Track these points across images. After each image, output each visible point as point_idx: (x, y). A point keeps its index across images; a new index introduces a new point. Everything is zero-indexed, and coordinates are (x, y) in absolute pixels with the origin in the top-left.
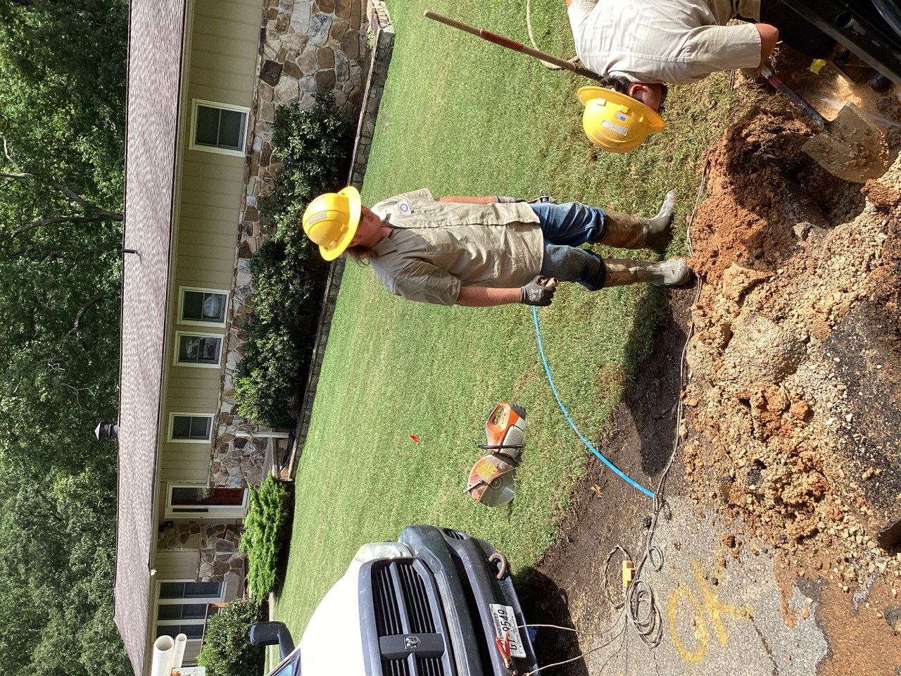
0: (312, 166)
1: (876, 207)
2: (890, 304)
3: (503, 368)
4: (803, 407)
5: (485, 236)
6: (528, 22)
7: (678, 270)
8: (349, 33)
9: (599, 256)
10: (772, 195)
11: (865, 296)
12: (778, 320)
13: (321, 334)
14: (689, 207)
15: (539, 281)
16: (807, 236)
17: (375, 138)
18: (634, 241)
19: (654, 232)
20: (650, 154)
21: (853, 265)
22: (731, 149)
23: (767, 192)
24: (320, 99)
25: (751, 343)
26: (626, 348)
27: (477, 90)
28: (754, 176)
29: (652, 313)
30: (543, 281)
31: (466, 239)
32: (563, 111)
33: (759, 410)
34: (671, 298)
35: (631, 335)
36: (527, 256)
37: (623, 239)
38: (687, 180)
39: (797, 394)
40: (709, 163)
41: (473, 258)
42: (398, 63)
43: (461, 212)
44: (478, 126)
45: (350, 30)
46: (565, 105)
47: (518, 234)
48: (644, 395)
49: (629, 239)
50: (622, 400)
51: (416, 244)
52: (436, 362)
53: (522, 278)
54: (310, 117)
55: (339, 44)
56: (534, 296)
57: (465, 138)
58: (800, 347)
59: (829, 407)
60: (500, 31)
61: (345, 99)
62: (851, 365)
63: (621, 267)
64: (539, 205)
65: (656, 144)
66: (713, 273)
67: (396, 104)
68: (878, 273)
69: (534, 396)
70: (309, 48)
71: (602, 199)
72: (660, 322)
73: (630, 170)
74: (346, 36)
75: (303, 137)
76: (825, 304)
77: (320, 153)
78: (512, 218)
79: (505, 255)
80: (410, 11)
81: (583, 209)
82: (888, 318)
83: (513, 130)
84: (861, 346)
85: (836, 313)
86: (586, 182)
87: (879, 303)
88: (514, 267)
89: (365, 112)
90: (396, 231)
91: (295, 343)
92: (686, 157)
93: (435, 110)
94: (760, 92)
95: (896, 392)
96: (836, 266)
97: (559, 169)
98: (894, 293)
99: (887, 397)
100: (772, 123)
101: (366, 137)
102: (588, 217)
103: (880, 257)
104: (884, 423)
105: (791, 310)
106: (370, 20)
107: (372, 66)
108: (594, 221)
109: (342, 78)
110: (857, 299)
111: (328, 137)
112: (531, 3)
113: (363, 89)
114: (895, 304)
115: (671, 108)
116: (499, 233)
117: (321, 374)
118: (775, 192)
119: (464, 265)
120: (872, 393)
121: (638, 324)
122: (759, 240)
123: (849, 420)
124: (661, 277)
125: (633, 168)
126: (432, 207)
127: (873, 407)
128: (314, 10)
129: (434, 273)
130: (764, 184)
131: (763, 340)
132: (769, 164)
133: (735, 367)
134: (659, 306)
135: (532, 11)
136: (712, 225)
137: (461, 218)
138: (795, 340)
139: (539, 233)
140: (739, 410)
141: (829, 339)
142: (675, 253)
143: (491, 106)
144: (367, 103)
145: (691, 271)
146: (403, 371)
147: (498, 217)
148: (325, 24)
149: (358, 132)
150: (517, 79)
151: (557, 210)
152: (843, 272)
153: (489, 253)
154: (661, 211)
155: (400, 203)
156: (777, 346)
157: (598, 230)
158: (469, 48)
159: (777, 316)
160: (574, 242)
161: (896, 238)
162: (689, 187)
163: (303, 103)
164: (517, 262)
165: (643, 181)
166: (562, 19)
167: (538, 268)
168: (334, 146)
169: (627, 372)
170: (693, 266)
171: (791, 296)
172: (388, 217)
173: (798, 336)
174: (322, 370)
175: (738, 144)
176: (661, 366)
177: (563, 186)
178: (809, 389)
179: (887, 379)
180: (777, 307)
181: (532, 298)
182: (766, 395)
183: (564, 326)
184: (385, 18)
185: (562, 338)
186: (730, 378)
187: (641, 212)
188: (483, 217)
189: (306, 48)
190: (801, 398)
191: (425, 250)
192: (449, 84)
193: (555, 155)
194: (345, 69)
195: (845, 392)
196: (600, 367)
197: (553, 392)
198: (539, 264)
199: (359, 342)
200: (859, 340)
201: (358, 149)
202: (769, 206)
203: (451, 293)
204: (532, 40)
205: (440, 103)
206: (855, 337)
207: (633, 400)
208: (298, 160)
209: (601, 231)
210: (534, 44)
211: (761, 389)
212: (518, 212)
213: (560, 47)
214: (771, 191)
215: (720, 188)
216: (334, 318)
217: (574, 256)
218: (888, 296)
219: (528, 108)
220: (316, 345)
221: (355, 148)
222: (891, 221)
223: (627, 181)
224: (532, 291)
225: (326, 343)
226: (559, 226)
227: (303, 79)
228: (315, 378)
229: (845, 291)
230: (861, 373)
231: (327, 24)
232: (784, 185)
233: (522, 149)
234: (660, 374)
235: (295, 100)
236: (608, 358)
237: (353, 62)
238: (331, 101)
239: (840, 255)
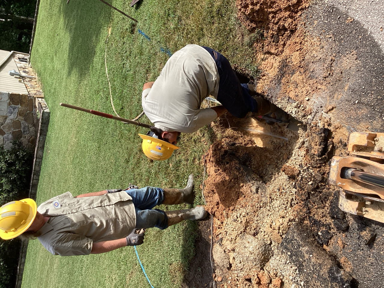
0: (12, 175)
1: (289, 177)
2: (306, 222)
3: (119, 268)
4: (279, 281)
5: (104, 212)
6: (112, 104)
7: (201, 212)
8: (27, 113)
9: (163, 212)
10: (238, 173)
11: (293, 219)
12: (255, 235)
13: (21, 258)
14: (200, 181)
15: (135, 232)
16: (258, 192)
17: (43, 158)
18: (178, 200)
19: (187, 195)
20: (178, 159)
21: (284, 204)
22: (215, 154)
23: (235, 173)
24: (14, 143)
25: (246, 249)
26: (182, 253)
27: (92, 134)
28: (228, 166)
29: (192, 234)
30: (138, 231)
31: (93, 216)
32: (134, 141)
33: (258, 285)
34: (199, 225)
35: (183, 246)
36: (128, 219)
37: (173, 200)
38: (197, 169)
39: (274, 274)
40: (206, 161)
41: (98, 225)
42: (52, 124)
43: (89, 201)
44: (94, 150)
45: (28, 112)
46: (134, 138)
47: (122, 208)
48: (194, 277)
49: (176, 200)
50: (183, 282)
51: (65, 224)
52: (84, 268)
53: (125, 232)
54: (10, 152)
55: (23, 118)
56: (134, 241)
57: (88, 156)
58: (268, 248)
59: (291, 279)
60: (99, 109)
61: (28, 142)
62: (296, 255)
63: (174, 215)
64: (130, 190)
65: (179, 154)
66: (218, 212)
67: (53, 142)
68: (296, 207)
69: (138, 283)
70: (8, 121)
71: (158, 180)
72: (196, 238)
73: (169, 166)
74: (26, 114)
75: (6, 162)
76: (276, 224)
77: (16, 168)
78: (118, 200)
79: (115, 221)
80: (56, 102)
81: (152, 189)
82: (307, 229)
83: (111, 151)
84: (299, 246)
85: (282, 229)
86: (150, 172)
87: (301, 222)
88: (121, 226)
89: (38, 147)
90: (52, 218)
91: (7, 265)
92: (195, 159)
93: (72, 144)
94: (222, 128)
95: (323, 268)
96: (276, 206)
97: (136, 167)
98: (306, 216)
99: (319, 272)
100: (230, 141)
101: (39, 158)
102: (155, 193)
103: (296, 200)
104: (321, 285)
105: (260, 229)
106: (38, 107)
107: (40, 127)
108: (159, 195)
109: (26, 133)
110: (290, 221)
111: (20, 160)
112: (112, 96)
113: (36, 137)
114: (308, 222)
115: (184, 137)
116: (111, 210)
117: (23, 279)
118: (239, 172)
119: (93, 230)
120: (310, 270)
121: (185, 240)
122: (237, 195)
123: (302, 285)
124: (194, 216)
125: (171, 165)
126: (72, 201)
127: (313, 277)
128: (9, 104)
129: (76, 239)
130: (233, 169)
131: (251, 247)
132: (233, 160)
133: (241, 263)
134: (195, 230)
135: (113, 100)
136: (214, 190)
137: (89, 205)
138: (265, 244)
139: (132, 206)
140: (246, 285)
141: (282, 243)
142: (198, 204)
143: (99, 141)
144: (39, 143)
145: (207, 212)
146: (67, 274)
147: (110, 201)
148: (15, 110)
149: (35, 156)
150: (110, 129)
151: (140, 192)
152: (280, 208)
153: (107, 222)
154: (188, 184)
155: (54, 203)
156: (258, 249)
157: (161, 199)
158: (86, 116)
159: (254, 233)
160: (150, 207)
161: (301, 190)
162: (199, 172)
163: (6, 146)
164: (123, 223)
165: (177, 171)
166: (127, 102)
167: (134, 224)
168: (23, 164)
169: (185, 266)
170: (208, 210)
171: (258, 222)
172: (47, 211)
173: (266, 242)
174: (23, 277)
175: (218, 152)
176: (200, 261)
177: (139, 175)
178: (279, 270)
179: (317, 262)
180: (253, 228)
181: (133, 242)
182: (259, 276)
183: (149, 244)
184: (45, 106)
185: (148, 250)
186: (240, 269)
187: (178, 185)
188: (101, 202)
189: (6, 121)
190: (276, 276)
191: (70, 227)
192: (78, 132)
193: (133, 161)
194: (26, 129)
195: (297, 270)
196: (170, 265)
197: (147, 280)
198: (134, 222)
199: (42, 261)
200: (297, 242)
201: (35, 164)
202: (237, 178)
203: (87, 248)
204: (115, 112)
205: (74, 140)
206: (295, 241)
207: (189, 280)
208: (4, 173)
209: (163, 199)
210: (116, 113)
211: (256, 273)
212: (120, 196)
213: (128, 114)
214: (237, 172)
215: (214, 172)
216: (28, 248)
217: (152, 214)
218: (304, 218)
219: (117, 141)
220: (19, 264)
221: (34, 164)
222: (297, 183)
223: (169, 171)
224: (133, 238)
225: (24, 262)
226: (142, 200)
227: (6, 135)
228: (19, 282)
229: (283, 217)
230: (303, 259)
231: (16, 110)
232: (242, 169)
233: (116, 159)
234: (201, 265)
235: (2, 145)
236: (173, 260)
237: (30, 126)
238: (20, 144)
239: (276, 200)
